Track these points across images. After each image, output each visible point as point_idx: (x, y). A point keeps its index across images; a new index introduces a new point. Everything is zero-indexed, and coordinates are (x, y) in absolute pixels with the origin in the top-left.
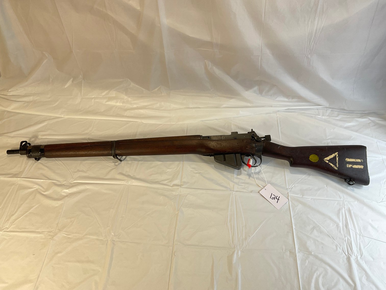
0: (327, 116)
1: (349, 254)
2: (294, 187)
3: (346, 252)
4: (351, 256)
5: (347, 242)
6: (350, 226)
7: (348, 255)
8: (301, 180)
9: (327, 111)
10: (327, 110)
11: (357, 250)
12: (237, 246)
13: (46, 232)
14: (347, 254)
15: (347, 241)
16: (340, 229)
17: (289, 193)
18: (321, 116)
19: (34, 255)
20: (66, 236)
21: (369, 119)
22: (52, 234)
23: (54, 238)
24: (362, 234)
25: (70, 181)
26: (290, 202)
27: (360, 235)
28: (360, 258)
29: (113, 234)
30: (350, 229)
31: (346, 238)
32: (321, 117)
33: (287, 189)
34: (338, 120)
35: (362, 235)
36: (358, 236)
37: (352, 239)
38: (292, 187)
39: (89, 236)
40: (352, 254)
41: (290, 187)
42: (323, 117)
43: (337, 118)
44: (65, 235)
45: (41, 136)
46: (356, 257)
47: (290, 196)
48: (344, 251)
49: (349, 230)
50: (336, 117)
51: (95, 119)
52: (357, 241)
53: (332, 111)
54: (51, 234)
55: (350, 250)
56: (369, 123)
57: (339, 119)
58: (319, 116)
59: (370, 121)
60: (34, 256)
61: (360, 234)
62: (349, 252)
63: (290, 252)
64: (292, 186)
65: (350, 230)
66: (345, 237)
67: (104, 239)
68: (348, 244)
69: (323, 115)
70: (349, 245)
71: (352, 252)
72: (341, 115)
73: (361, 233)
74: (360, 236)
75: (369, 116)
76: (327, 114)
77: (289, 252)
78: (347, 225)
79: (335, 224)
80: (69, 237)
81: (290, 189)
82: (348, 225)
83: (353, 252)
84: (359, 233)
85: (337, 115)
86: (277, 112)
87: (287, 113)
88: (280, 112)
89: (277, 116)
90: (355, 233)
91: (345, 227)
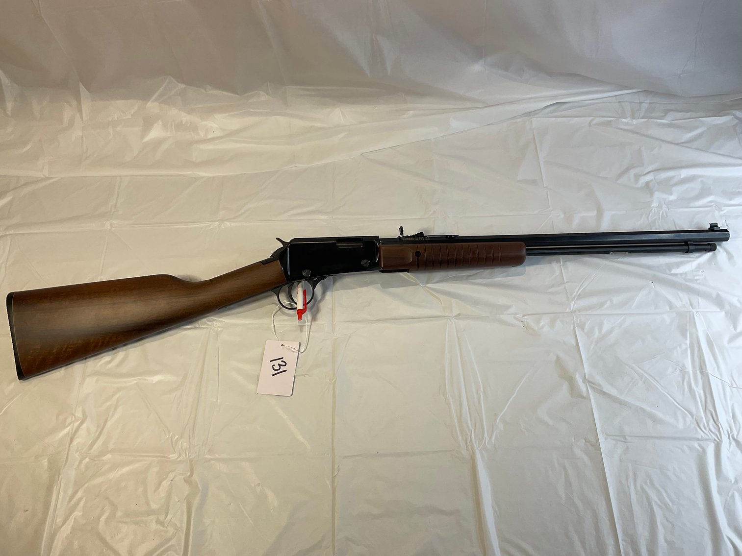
0: (641, 119)
5: (706, 404)
6: (710, 368)
8: (597, 275)
9: (640, 106)
10: (641, 103)
11: (727, 421)
12: (471, 440)
16: (689, 378)
21: (734, 115)
24: (736, 384)
26: (578, 327)
27: (731, 387)
30: (710, 375)
32: (630, 121)
33: (568, 299)
34: (664, 125)
35: (735, 386)
36: (728, 389)
41: (575, 293)
42: (635, 122)
43: (664, 121)
46: (727, 435)
47: (576, 316)
48: (701, 425)
49: (709, 377)
50: (662, 118)
51: (120, 176)
52: (726, 400)
53: (650, 103)
56: (735, 126)
57: (669, 123)
58: (624, 120)
59: (736, 121)
60: (28, 512)
61: (732, 384)
63: (586, 441)
64: (579, 290)
68: (707, 410)
69: (633, 117)
71: (719, 428)
72: (671, 113)
73: (733, 382)
74: (731, 389)
75: (735, 110)
76: (641, 116)
77: (584, 441)
78: (702, 365)
79: (676, 369)
81: (574, 297)
82: (705, 365)
83: (720, 426)
84: (729, 382)
85: (663, 114)
86: (532, 119)
87: (554, 119)
88: (539, 119)
89: (534, 127)
90: (722, 383)
91: (698, 372)
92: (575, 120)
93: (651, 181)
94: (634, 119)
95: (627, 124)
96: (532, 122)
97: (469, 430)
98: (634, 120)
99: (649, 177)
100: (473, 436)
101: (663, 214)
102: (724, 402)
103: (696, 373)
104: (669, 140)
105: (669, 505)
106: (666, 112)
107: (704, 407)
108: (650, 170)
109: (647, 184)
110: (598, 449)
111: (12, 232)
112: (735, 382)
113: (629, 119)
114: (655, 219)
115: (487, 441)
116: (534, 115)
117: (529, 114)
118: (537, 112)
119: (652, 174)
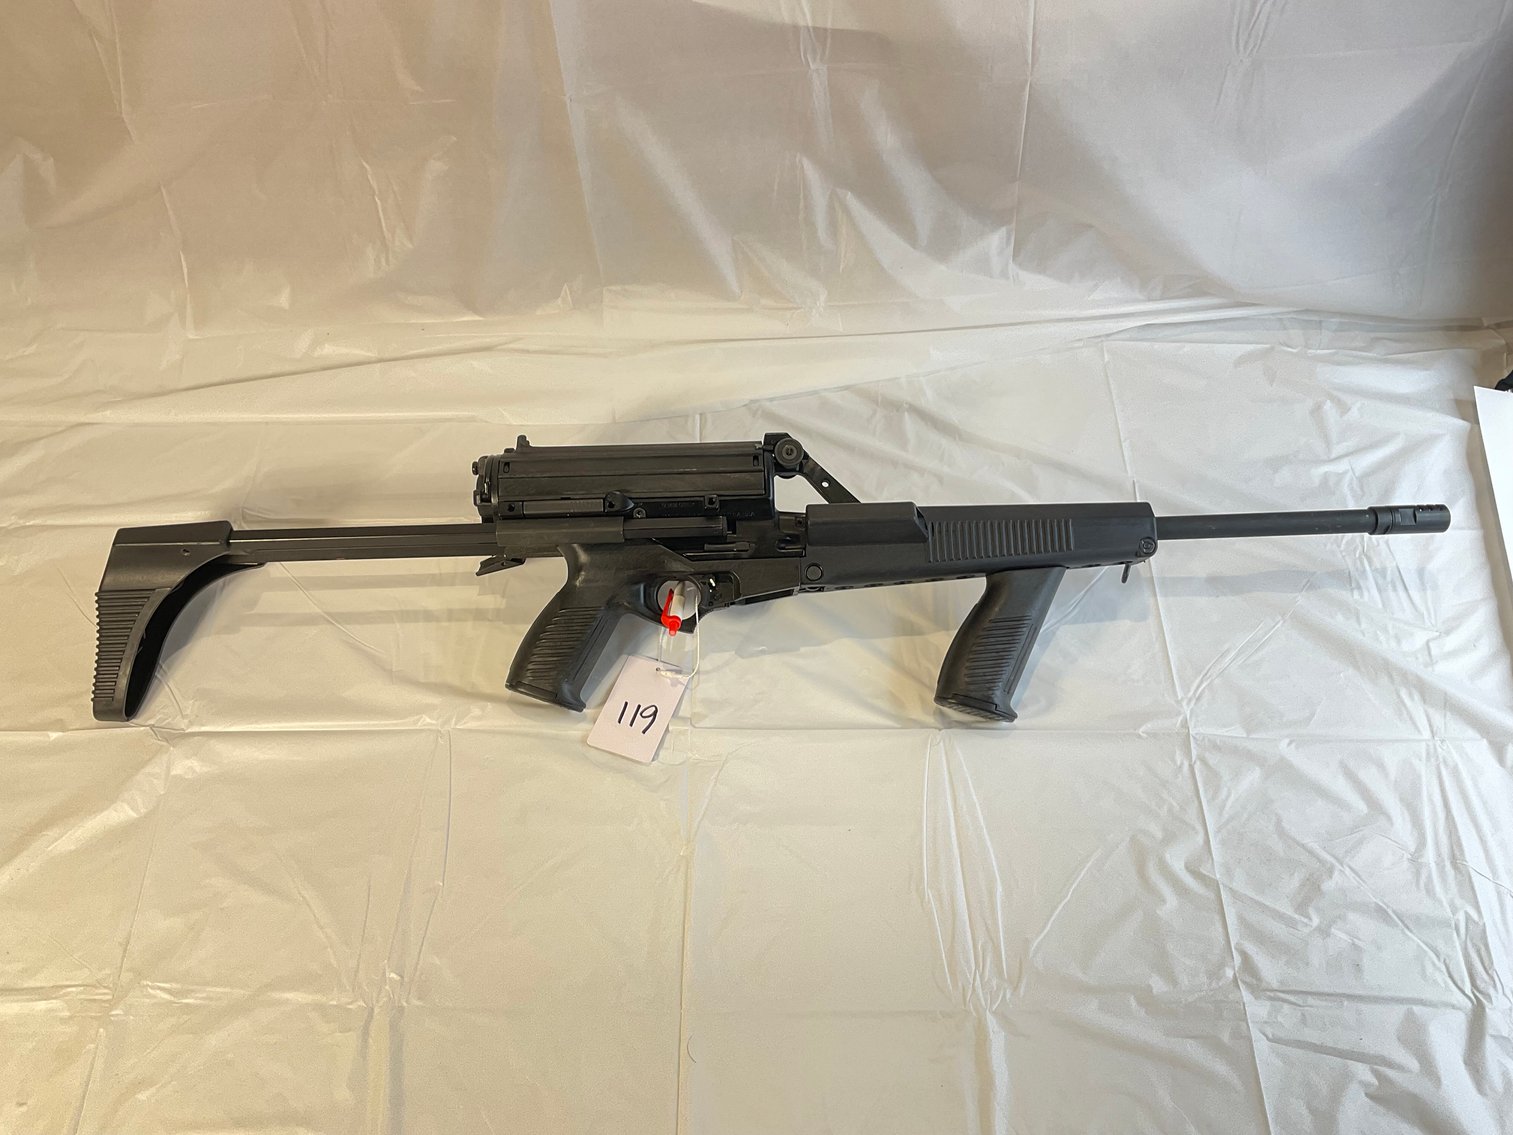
0: (1324, 349)
1: (1480, 992)
2: (1206, 690)
3: (1463, 981)
4: (1488, 997)
5: (1466, 935)
6: (1471, 856)
7: (1476, 996)
8: (1238, 655)
9: (1320, 324)
12: (974, 990)
13: (73, 989)
14: (1468, 989)
15: (1463, 930)
16: (1429, 877)
17: (1191, 725)
18: (1300, 348)
19: (23, 1104)
20: (173, 999)
22: (105, 994)
23: (113, 1013)
26: (1198, 763)
29: (393, 975)
30: (1473, 873)
31: (1461, 917)
32: (1301, 353)
33: (1178, 702)
34: (1370, 363)
36: (1509, 902)
37: (1485, 920)
38: (1202, 688)
39: (276, 995)
40: (1491, 991)
41: (1191, 693)
42: (1311, 353)
43: (1368, 356)
44: (167, 996)
45: (20, 518)
47: (1195, 738)
48: (1456, 977)
49: (1470, 878)
50: (1366, 349)
52: (1506, 928)
54: (102, 994)
55: (1484, 973)
58: (1289, 351)
60: (24, 1109)
62: (1479, 983)
64: (1199, 685)
65: (1474, 879)
66: (1454, 911)
67: (349, 1004)
68: (1469, 945)
69: (1307, 345)
70: (1474, 945)
71: (1494, 981)
76: (1324, 342)
78: (1457, 853)
79: (1402, 857)
80: (187, 1005)
81: (1190, 700)
82: (1462, 850)
83: (1495, 976)
85: (1367, 345)
86: (1104, 347)
89: (1106, 359)
90: (1496, 888)
91: (1448, 864)
94: (1310, 348)
100: (978, 984)
102: (1502, 928)
103: (1444, 867)
107: (1463, 938)
110: (1244, 1019)
111: (40, 521)
115: (1008, 996)
119: (1346, 459)
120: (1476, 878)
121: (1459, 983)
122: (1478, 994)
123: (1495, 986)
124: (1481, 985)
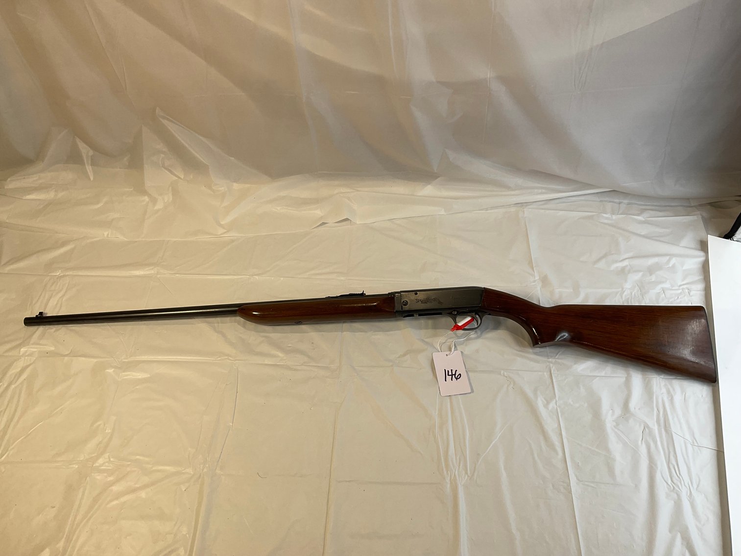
1: (673, 482)
3: (667, 480)
4: (678, 486)
6: (675, 428)
7: (673, 486)
9: (619, 205)
10: (620, 203)
14: (669, 482)
17: (553, 369)
19: (54, 507)
24: (697, 443)
25: (123, 358)
26: (556, 385)
27: (693, 445)
28: (697, 490)
30: (673, 433)
32: (610, 216)
34: (641, 222)
36: (690, 447)
38: (559, 355)
40: (679, 484)
42: (614, 217)
43: (640, 218)
46: (688, 487)
48: (663, 475)
49: (672, 435)
50: (638, 215)
52: (688, 457)
53: (629, 204)
55: (676, 476)
57: (645, 219)
58: (605, 215)
60: (55, 509)
61: (693, 443)
62: (674, 479)
67: (192, 471)
69: (613, 213)
70: (672, 464)
71: (680, 480)
73: (694, 441)
74: (692, 447)
76: (620, 212)
78: (667, 425)
82: (669, 425)
83: (681, 478)
84: (691, 441)
85: (639, 212)
86: (525, 209)
87: (543, 210)
88: (530, 210)
89: (525, 216)
90: (684, 441)
91: (663, 430)
92: (561, 213)
93: (627, 266)
94: (613, 214)
95: (607, 218)
96: (524, 211)
97: (454, 467)
98: (613, 216)
99: (626, 263)
100: (456, 472)
101: (635, 294)
102: (686, 457)
103: (661, 431)
104: (642, 234)
105: (633, 546)
106: (642, 211)
107: (668, 461)
108: (627, 257)
109: (623, 269)
110: (570, 492)
111: (71, 273)
112: (696, 441)
113: (609, 214)
114: (628, 298)
116: (526, 206)
117: (522, 205)
118: (529, 204)
119: (627, 260)
120: (674, 435)
121: (665, 479)
122: (674, 486)
123: (681, 483)
124: (675, 481)
